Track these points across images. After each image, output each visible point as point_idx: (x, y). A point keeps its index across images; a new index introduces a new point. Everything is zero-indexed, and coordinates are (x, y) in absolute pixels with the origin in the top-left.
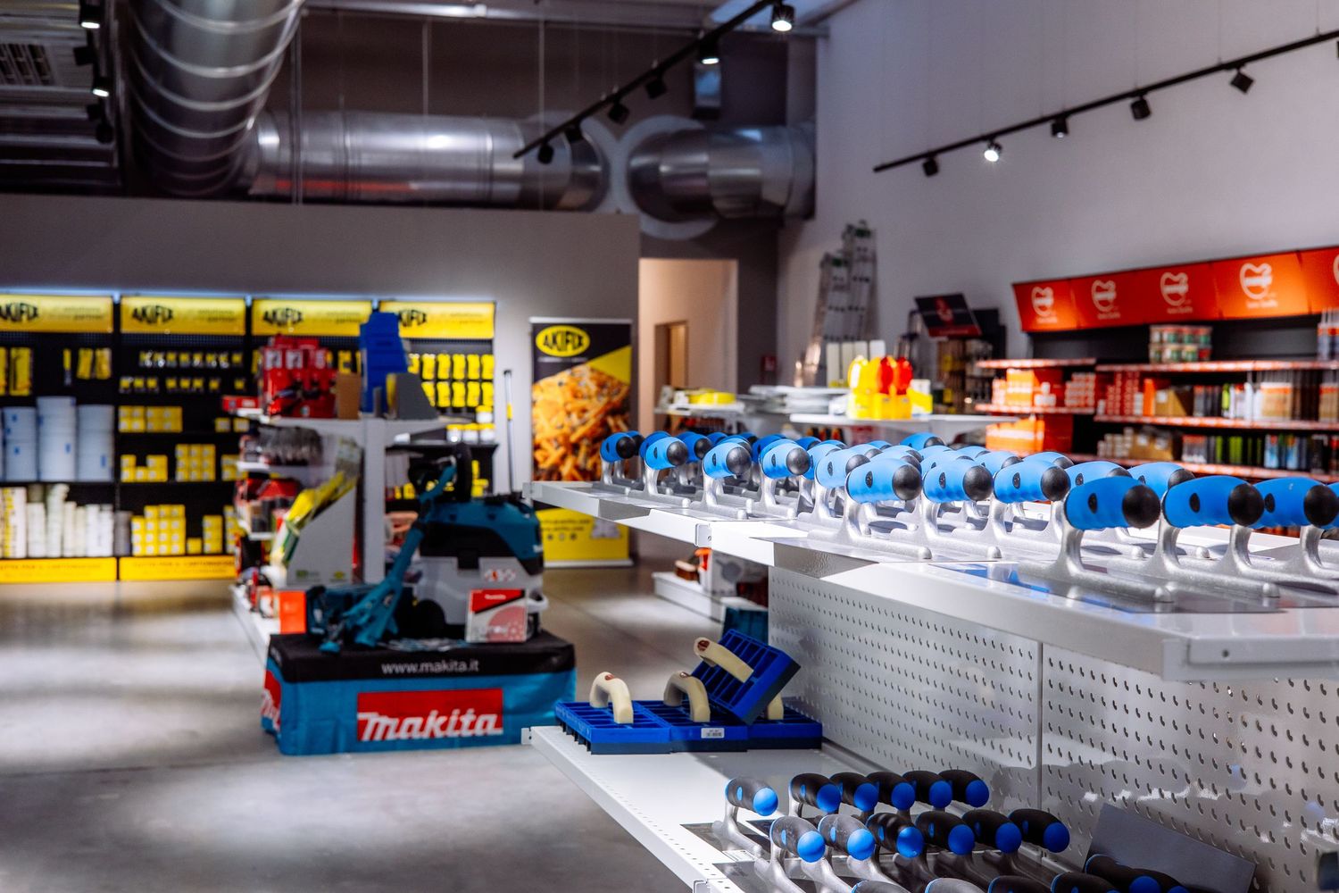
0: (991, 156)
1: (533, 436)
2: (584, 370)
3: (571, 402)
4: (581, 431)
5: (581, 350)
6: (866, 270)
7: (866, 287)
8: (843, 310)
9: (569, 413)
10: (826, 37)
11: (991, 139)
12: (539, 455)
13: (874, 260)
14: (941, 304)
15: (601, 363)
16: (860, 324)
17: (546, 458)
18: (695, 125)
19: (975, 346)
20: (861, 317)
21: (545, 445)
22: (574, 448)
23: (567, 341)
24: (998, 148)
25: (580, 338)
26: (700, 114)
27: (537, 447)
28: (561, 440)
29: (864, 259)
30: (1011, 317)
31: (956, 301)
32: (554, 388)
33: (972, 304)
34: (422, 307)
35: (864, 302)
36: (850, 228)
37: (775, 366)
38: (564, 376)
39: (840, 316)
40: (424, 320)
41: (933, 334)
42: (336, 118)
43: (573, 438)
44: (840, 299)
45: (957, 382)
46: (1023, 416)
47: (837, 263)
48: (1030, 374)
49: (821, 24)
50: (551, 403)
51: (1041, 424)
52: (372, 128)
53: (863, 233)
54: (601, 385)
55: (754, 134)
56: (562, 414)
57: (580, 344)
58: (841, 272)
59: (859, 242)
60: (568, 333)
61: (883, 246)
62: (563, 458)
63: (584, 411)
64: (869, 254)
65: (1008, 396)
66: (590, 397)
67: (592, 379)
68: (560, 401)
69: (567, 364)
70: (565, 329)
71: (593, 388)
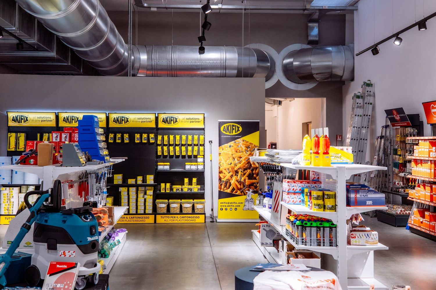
0: (397, 43)
1: (219, 168)
2: (240, 140)
3: (235, 154)
4: (239, 166)
5: (239, 132)
6: (370, 100)
7: (371, 106)
8: (361, 116)
9: (234, 159)
10: (357, 10)
11: (397, 36)
12: (221, 175)
13: (374, 96)
14: (395, 112)
15: (246, 138)
16: (369, 122)
17: (225, 177)
18: (309, 47)
19: (409, 130)
20: (369, 118)
21: (224, 171)
22: (237, 172)
23: (233, 129)
24: (400, 40)
25: (238, 128)
26: (310, 43)
27: (220, 172)
28: (230, 169)
29: (370, 96)
30: (423, 118)
31: (400, 111)
32: (228, 148)
33: (407, 112)
34: (175, 116)
35: (370, 113)
36: (365, 83)
37: (342, 138)
38: (232, 143)
39: (360, 118)
40: (176, 121)
41: (393, 125)
42: (169, 48)
43: (236, 169)
44: (360, 111)
45: (403, 145)
46: (426, 161)
47: (358, 97)
48: (427, 143)
49: (355, 5)
50: (226, 154)
51: (433, 165)
52: (182, 51)
53: (369, 85)
54: (247, 147)
55: (330, 49)
56: (231, 159)
57: (238, 130)
58: (360, 101)
59: (368, 89)
60: (233, 126)
61: (377, 90)
62: (232, 176)
63: (241, 158)
64: (372, 93)
65: (419, 152)
66: (242, 152)
67: (243, 144)
68: (230, 153)
69: (233, 138)
70: (232, 124)
71: (244, 148)
